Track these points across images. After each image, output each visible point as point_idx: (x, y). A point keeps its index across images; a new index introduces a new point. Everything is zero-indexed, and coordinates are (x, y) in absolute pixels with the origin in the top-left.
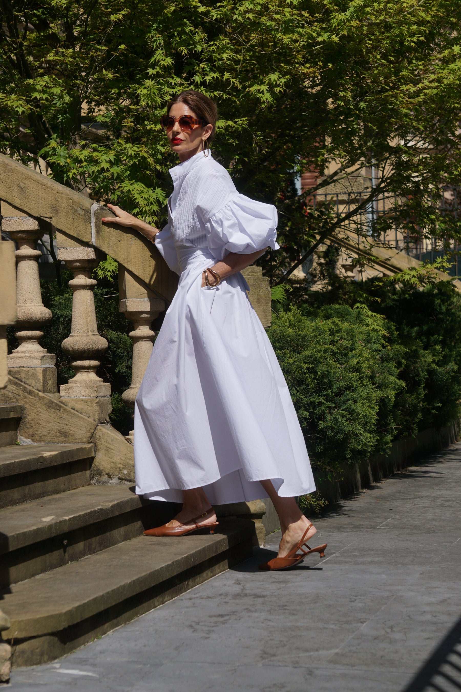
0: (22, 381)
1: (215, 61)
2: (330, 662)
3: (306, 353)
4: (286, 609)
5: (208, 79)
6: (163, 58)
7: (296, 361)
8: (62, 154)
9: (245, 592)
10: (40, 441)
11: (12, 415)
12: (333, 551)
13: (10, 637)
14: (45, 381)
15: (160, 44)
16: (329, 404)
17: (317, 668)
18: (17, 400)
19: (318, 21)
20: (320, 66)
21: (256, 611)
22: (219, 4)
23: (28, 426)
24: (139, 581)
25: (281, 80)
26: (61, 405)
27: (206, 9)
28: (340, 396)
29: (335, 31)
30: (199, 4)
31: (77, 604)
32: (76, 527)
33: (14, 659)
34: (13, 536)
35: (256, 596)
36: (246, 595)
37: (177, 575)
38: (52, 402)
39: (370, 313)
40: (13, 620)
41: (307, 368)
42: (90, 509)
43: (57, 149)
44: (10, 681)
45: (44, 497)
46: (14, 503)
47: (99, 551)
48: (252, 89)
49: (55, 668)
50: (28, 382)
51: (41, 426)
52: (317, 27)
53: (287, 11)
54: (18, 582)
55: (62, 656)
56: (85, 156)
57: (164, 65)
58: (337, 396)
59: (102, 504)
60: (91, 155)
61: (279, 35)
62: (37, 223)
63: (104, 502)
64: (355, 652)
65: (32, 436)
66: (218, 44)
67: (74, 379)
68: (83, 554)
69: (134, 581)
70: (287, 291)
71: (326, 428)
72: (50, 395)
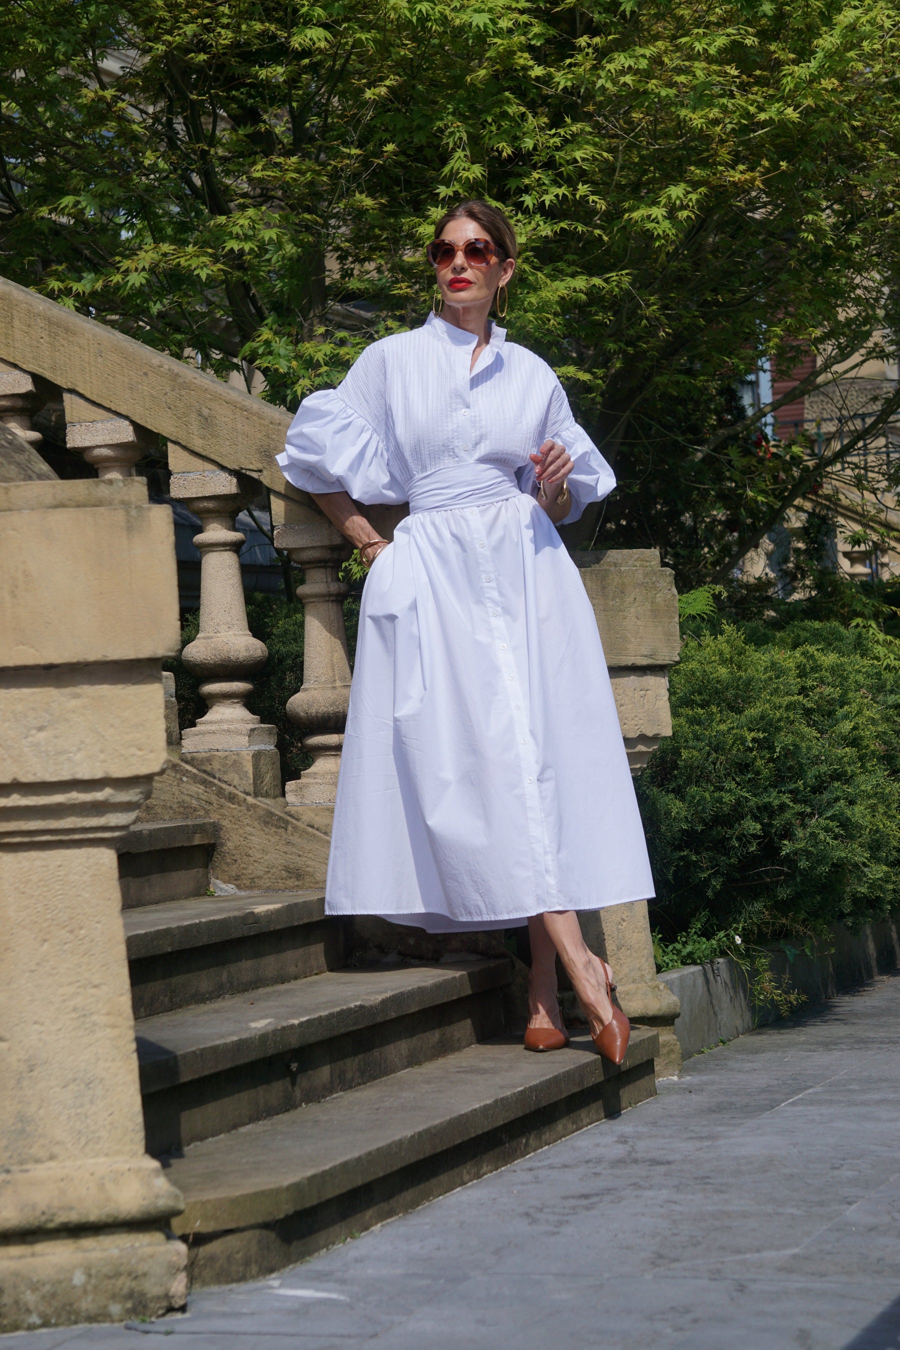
0: (214, 777)
1: (561, 165)
2: (781, 1269)
3: (752, 712)
4: (708, 1183)
5: (548, 199)
6: (467, 165)
7: (733, 728)
8: (282, 351)
9: (634, 1155)
10: (250, 888)
11: (197, 840)
12: (809, 1084)
13: (188, 1231)
14: (258, 776)
15: (461, 139)
16: (798, 808)
17: (754, 1281)
18: (207, 812)
19: (759, 81)
20: (764, 167)
21: (651, 1187)
22: (568, 61)
23: (229, 860)
24: (429, 1134)
25: (690, 196)
26: (289, 818)
27: (544, 72)
28: (821, 793)
29: (789, 99)
30: (531, 63)
31: (310, 1172)
32: (313, 1039)
33: (196, 1271)
34: (194, 1052)
35: (655, 1162)
36: (636, 1161)
37: (504, 1125)
38: (272, 814)
39: (881, 636)
40: (193, 1200)
41: (754, 740)
42: (339, 1005)
43: (273, 344)
44: (188, 1308)
45: (257, 988)
46: (201, 998)
47: (359, 1084)
48: (636, 215)
49: (271, 1287)
50: (225, 778)
51: (252, 859)
52: (757, 94)
53: (699, 67)
54: (207, 1138)
55: (284, 1266)
56: (325, 355)
57: (467, 178)
58: (814, 793)
59: (364, 997)
60: (337, 351)
61: (683, 112)
62: (235, 480)
63: (369, 994)
64: (829, 1253)
65: (237, 878)
66: (562, 133)
67: (312, 769)
68: (330, 1089)
69: (420, 1133)
70: (716, 597)
71: (795, 853)
72: (267, 801)
